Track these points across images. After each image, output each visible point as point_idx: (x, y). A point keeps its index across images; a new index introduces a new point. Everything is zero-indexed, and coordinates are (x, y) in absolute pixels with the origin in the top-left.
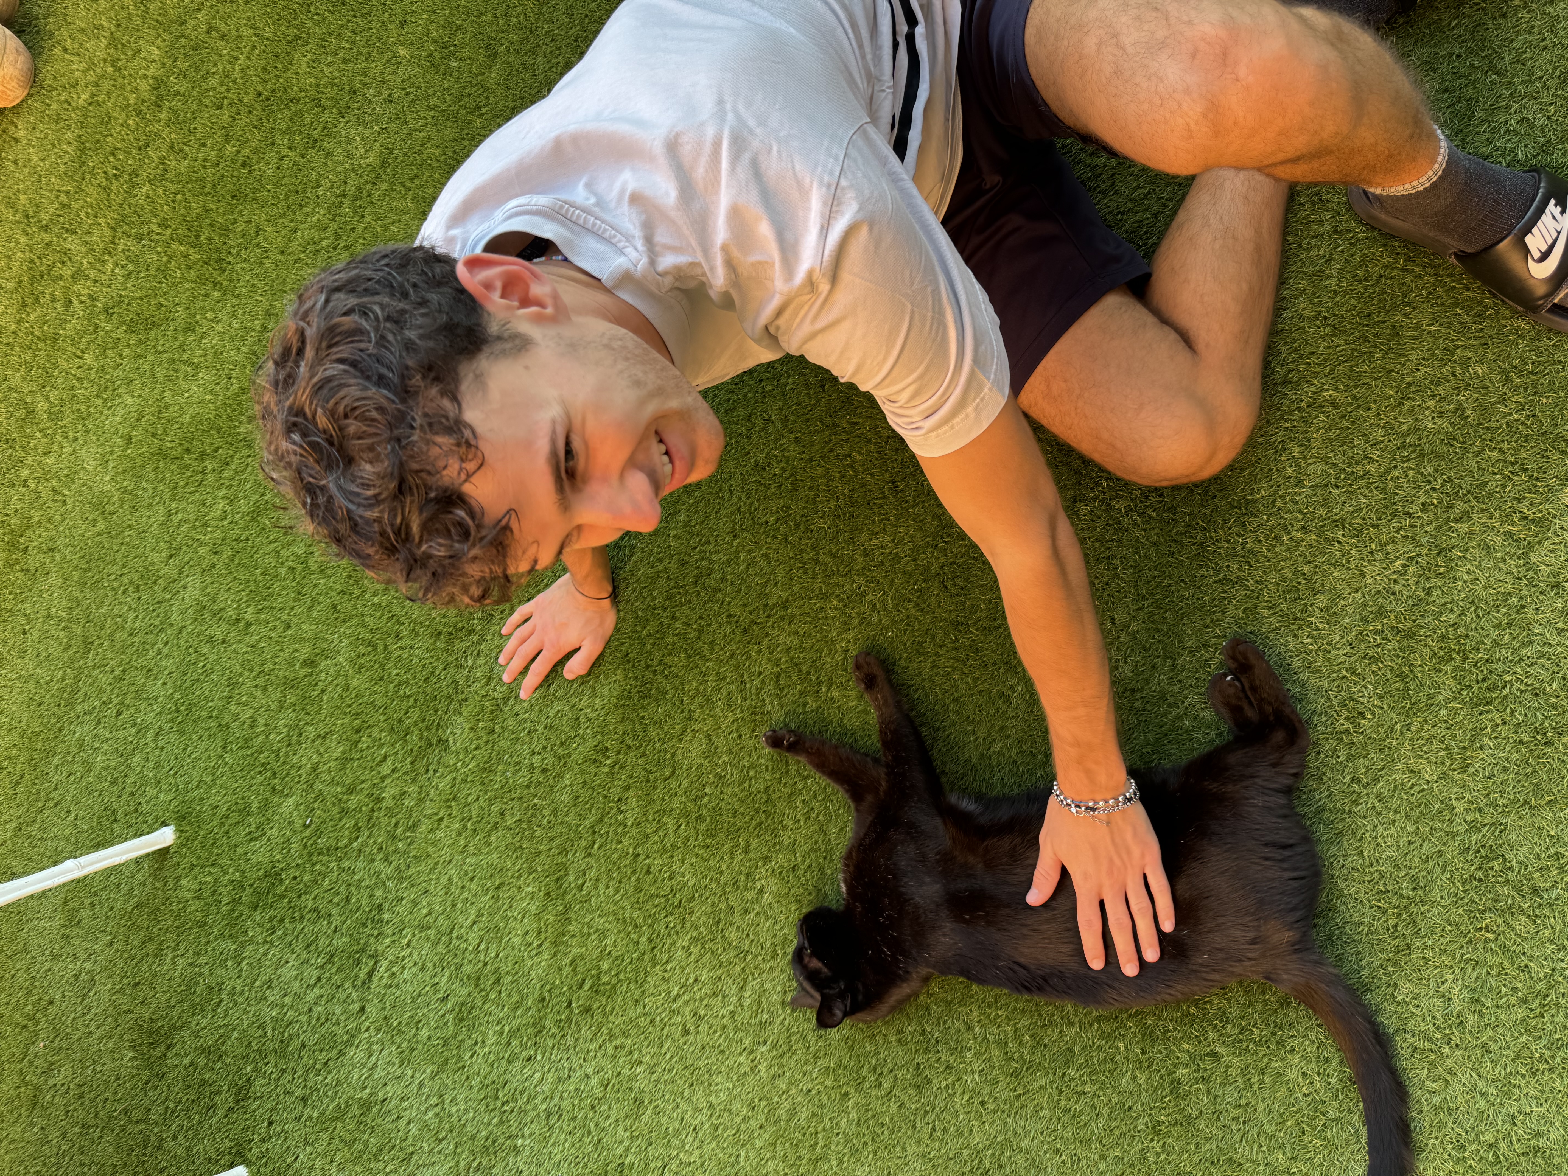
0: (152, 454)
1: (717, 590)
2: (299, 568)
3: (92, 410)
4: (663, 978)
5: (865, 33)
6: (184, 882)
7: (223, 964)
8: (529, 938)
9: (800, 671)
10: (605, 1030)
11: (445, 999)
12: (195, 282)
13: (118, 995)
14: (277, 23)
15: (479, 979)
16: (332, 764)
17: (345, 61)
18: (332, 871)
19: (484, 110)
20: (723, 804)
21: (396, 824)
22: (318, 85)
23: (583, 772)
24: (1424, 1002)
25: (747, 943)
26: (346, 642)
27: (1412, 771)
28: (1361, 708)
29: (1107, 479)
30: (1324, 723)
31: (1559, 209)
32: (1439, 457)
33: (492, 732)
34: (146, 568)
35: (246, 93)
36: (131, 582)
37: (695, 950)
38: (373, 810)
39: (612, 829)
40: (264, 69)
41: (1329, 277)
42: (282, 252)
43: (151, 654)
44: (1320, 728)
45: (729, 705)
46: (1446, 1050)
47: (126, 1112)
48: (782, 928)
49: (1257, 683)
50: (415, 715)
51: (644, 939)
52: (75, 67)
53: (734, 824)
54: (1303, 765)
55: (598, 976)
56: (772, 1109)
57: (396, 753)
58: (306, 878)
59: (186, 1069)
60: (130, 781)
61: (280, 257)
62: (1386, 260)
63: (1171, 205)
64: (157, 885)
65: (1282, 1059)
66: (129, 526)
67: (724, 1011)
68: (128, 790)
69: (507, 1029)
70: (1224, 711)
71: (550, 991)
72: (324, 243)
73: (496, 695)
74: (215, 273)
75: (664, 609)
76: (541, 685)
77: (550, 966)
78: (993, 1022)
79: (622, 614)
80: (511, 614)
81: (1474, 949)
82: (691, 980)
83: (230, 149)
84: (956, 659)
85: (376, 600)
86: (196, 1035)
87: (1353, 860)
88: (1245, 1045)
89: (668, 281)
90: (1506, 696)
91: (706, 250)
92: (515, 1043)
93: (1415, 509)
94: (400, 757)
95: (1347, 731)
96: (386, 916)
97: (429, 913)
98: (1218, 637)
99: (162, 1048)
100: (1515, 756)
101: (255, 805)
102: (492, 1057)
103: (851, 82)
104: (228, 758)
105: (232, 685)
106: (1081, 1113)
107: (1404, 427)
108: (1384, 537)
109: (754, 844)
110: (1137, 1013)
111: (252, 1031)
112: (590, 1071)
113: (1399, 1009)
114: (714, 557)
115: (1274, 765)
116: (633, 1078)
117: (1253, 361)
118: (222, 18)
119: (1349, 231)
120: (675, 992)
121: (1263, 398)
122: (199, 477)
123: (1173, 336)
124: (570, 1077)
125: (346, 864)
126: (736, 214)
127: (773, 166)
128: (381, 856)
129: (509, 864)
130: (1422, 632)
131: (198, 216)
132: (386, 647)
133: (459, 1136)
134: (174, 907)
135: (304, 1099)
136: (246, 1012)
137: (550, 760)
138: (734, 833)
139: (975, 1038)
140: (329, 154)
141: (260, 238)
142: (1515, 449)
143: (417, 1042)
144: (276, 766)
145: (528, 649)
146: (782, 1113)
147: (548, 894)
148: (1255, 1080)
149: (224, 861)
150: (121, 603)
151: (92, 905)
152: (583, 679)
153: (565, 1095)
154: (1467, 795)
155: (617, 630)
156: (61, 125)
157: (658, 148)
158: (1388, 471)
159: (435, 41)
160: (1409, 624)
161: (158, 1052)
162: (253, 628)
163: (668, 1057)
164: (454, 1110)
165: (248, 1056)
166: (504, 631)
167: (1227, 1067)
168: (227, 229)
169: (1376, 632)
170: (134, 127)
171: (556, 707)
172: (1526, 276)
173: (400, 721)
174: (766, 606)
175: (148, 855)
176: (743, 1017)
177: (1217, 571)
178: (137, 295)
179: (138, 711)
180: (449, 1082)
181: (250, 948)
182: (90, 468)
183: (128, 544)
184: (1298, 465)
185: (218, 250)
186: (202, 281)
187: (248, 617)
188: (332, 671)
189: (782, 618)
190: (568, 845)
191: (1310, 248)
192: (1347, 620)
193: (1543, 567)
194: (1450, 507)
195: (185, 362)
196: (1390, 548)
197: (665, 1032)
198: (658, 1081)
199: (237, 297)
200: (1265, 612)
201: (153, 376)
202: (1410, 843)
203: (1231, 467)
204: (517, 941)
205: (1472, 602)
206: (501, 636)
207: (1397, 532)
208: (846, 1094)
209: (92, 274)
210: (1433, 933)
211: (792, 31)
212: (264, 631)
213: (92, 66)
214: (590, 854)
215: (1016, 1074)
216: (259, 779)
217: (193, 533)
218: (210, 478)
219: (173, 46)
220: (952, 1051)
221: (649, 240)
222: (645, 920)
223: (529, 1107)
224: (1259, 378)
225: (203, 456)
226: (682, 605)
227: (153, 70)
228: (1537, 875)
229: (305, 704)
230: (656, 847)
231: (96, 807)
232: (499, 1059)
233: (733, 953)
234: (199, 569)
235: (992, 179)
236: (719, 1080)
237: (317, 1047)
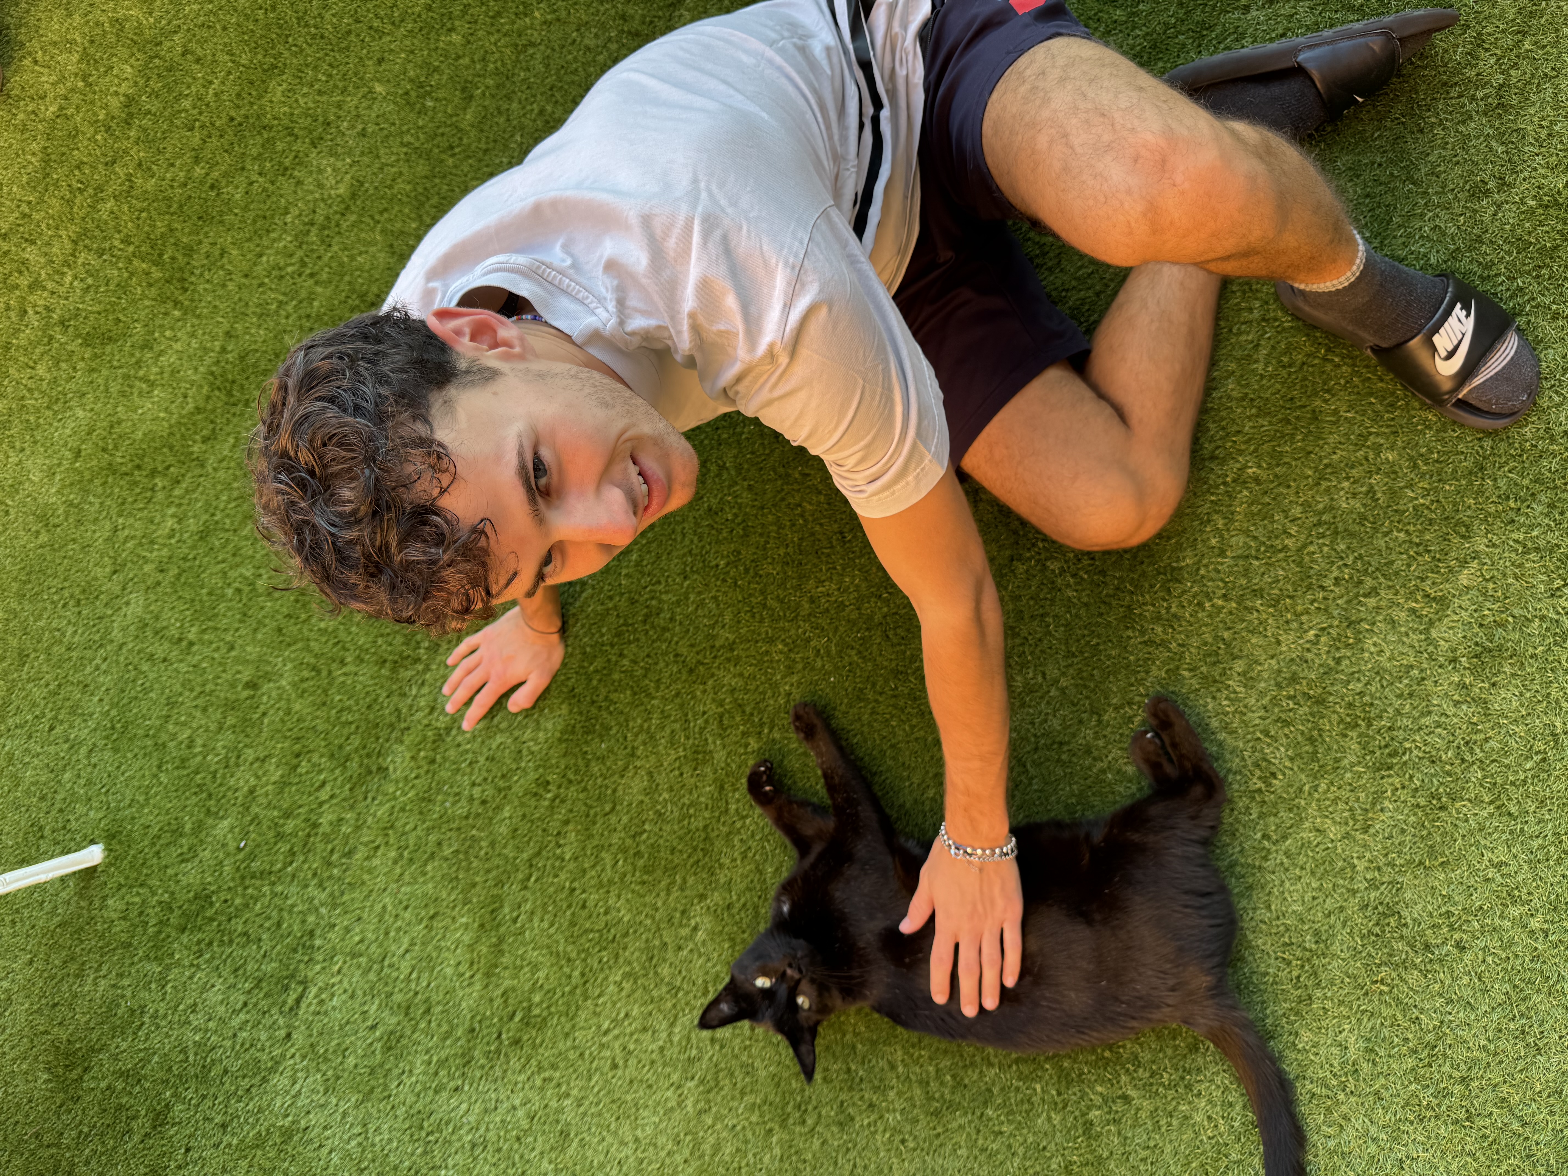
0: (101, 469)
1: (665, 629)
2: (247, 589)
3: (41, 421)
4: (594, 1013)
5: (833, 115)
6: (110, 902)
7: (147, 987)
8: (461, 969)
9: (744, 712)
10: (534, 1062)
11: (373, 1027)
12: (155, 300)
13: (35, 1016)
14: (255, 53)
15: (409, 1007)
16: (270, 787)
17: (320, 93)
18: (264, 895)
19: (457, 150)
20: (661, 841)
21: (332, 851)
22: (292, 114)
23: (522, 805)
24: (1322, 1051)
25: (679, 979)
26: (289, 666)
27: (1318, 830)
28: (1273, 769)
29: (1043, 540)
30: (1239, 782)
31: (1464, 312)
32: (1352, 535)
33: (433, 761)
34: (88, 583)
35: (219, 117)
36: (72, 596)
37: (627, 985)
38: (309, 835)
39: (549, 863)
40: (238, 95)
41: (1256, 361)
42: (246, 276)
43: (88, 670)
44: (1235, 786)
45: (672, 743)
46: (1341, 1097)
47: (37, 1135)
48: (714, 966)
49: (1177, 740)
50: (356, 741)
51: (576, 973)
52: (44, 79)
53: (672, 861)
54: (1219, 820)
55: (529, 1009)
56: (697, 1145)
57: (335, 779)
58: (238, 901)
59: (102, 1092)
60: (59, 797)
61: (243, 280)
62: (1308, 349)
63: (1112, 285)
64: (82, 904)
65: (1190, 1103)
66: (74, 540)
67: (654, 1046)
68: (57, 806)
69: (435, 1059)
70: (1145, 768)
71: (480, 1022)
72: (290, 269)
73: (439, 725)
74: (177, 293)
75: (612, 645)
76: (485, 717)
77: (481, 997)
78: (916, 1062)
79: (570, 649)
80: (457, 645)
81: (1370, 1001)
82: (622, 1015)
83: (198, 171)
84: (895, 706)
85: (322, 625)
86: (115, 1058)
87: (1262, 913)
88: (1154, 1089)
89: (636, 341)
90: (1405, 763)
91: (674, 315)
92: (442, 1073)
93: (1328, 582)
94: (339, 781)
95: (1259, 791)
96: (318, 942)
97: (362, 941)
98: (1141, 695)
99: (79, 1070)
100: (1412, 819)
101: (188, 827)
102: (419, 1087)
103: (818, 164)
104: (163, 778)
105: (171, 704)
106: (998, 1152)
107: (1321, 506)
108: (1299, 608)
109: (691, 881)
110: (1054, 1057)
111: (173, 1056)
112: (517, 1102)
113: (1300, 1057)
114: (664, 597)
115: (1193, 818)
116: (560, 1111)
117: (1182, 437)
118: (198, 42)
119: (1276, 320)
120: (605, 1026)
121: (1191, 472)
122: (149, 494)
123: (1109, 410)
124: (496, 1108)
125: (279, 888)
126: (705, 287)
127: (743, 244)
128: (315, 881)
129: (444, 894)
130: (1331, 699)
131: (163, 236)
132: (330, 673)
133: (381, 1165)
134: (99, 927)
135: (224, 1126)
136: (168, 1036)
137: (490, 792)
138: (671, 870)
139: (898, 1077)
140: (299, 183)
141: (225, 260)
142: (1420, 531)
143: (343, 1070)
144: (212, 787)
145: (474, 680)
146: (707, 1148)
147: (482, 926)
148: (1163, 1122)
149: (154, 882)
150: (60, 617)
151: (13, 922)
152: (527, 713)
153: (491, 1126)
154: (1368, 855)
155: (564, 664)
156: (27, 135)
157: (634, 220)
158: (1304, 546)
159: (411, 80)
160: (1320, 691)
161: (74, 1075)
162: (195, 648)
163: (596, 1090)
164: (377, 1139)
165: (167, 1081)
166: (450, 661)
167: (1138, 1109)
168: (192, 250)
169: (1289, 698)
170: (101, 143)
171: (499, 739)
172: (1433, 372)
173: (340, 747)
174: (713, 647)
175: (74, 873)
176: (672, 1052)
177: (1143, 632)
178: (95, 309)
179: (71, 727)
180: (374, 1111)
181: (176, 971)
182: (36, 479)
183: (71, 558)
184: (1222, 536)
185: (181, 270)
186: (162, 299)
187: (191, 636)
188: (274, 694)
189: (729, 660)
190: (504, 877)
191: (1240, 333)
192: (1263, 685)
193: (1442, 643)
194: (1360, 582)
195: (141, 379)
196: (1304, 618)
197: (594, 1065)
198: (585, 1114)
199: (198, 317)
200: (1186, 674)
201: (107, 390)
202: (1314, 898)
203: (1159, 536)
204: (449, 971)
205: (1378, 673)
206: (447, 666)
207: (1312, 603)
208: (771, 1130)
209: (50, 285)
210: (1332, 984)
211: (765, 115)
212: (207, 651)
213: (62, 80)
214: (526, 888)
215: (936, 1113)
216: (195, 799)
217: (139, 550)
218: (160, 496)
219: (146, 65)
220: (876, 1089)
221: (621, 303)
222: (578, 954)
223: (454, 1138)
224: (1187, 454)
225: (154, 473)
226: (630, 642)
227: (124, 88)
228: (1429, 932)
229: (245, 726)
230: (593, 882)
231: (23, 823)
232: (426, 1089)
233: (664, 989)
234: (143, 586)
235: (945, 255)
236: (646, 1114)
237: (240, 1073)
